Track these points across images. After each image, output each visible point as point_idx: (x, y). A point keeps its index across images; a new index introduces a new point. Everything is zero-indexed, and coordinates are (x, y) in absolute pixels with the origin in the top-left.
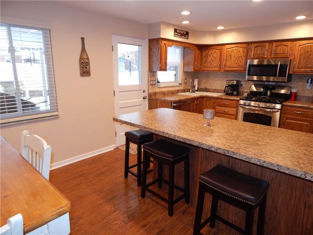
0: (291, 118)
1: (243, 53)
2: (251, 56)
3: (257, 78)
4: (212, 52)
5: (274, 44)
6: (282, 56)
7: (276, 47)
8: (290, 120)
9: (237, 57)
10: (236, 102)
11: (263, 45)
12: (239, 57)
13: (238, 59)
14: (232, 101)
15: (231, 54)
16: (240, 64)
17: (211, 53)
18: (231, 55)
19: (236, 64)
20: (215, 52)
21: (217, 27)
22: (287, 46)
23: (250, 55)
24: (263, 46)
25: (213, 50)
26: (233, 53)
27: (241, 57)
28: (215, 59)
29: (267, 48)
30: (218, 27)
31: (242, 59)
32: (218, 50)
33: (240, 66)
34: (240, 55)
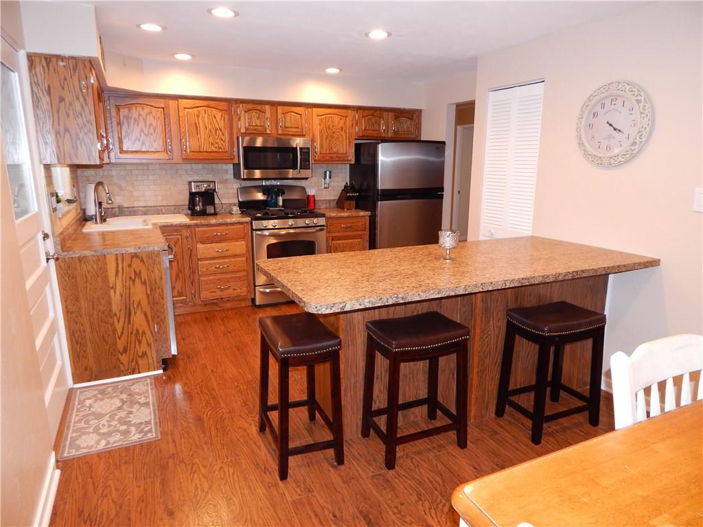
0: (338, 236)
1: (222, 121)
2: (240, 129)
3: (262, 173)
4: (141, 112)
5: (280, 109)
6: (296, 132)
7: (283, 114)
8: (338, 240)
9: (212, 130)
10: (242, 226)
11: (259, 108)
12: (216, 130)
13: (214, 134)
14: (232, 227)
15: (197, 121)
16: (220, 145)
17: (140, 115)
18: (196, 124)
19: (212, 144)
20: (151, 113)
21: (174, 54)
22: (300, 115)
23: (237, 126)
24: (261, 111)
25: (143, 108)
26: (200, 118)
27: (220, 130)
28: (154, 130)
29: (268, 114)
30: (176, 54)
31: (223, 135)
32: (159, 109)
33: (221, 150)
34: (217, 126)
